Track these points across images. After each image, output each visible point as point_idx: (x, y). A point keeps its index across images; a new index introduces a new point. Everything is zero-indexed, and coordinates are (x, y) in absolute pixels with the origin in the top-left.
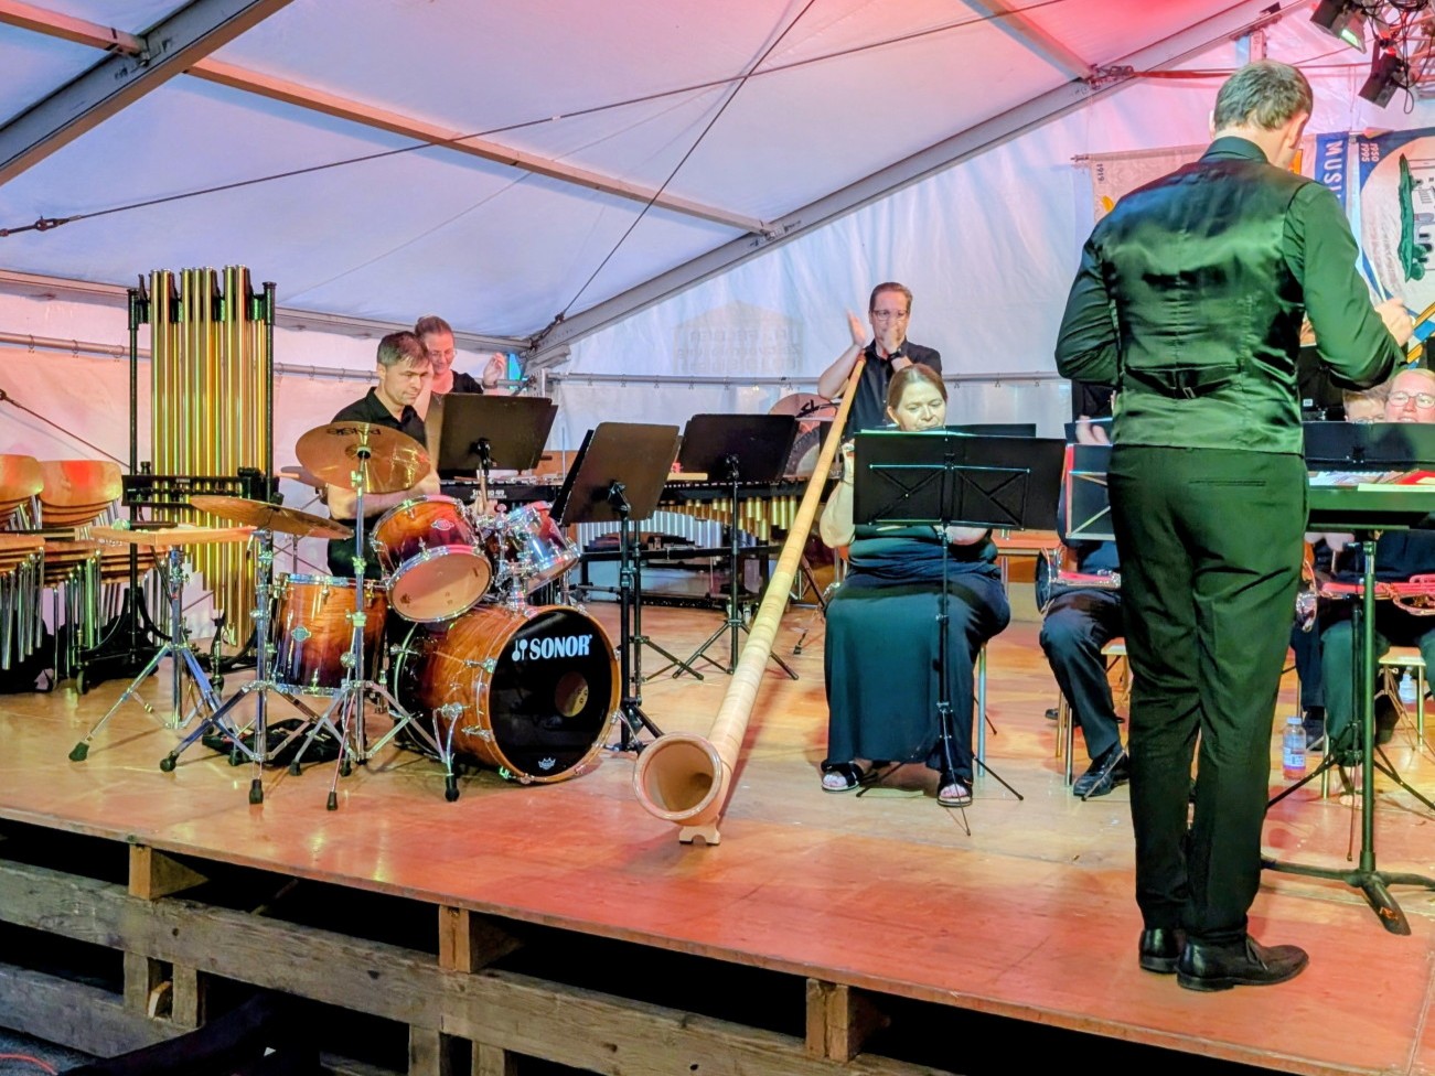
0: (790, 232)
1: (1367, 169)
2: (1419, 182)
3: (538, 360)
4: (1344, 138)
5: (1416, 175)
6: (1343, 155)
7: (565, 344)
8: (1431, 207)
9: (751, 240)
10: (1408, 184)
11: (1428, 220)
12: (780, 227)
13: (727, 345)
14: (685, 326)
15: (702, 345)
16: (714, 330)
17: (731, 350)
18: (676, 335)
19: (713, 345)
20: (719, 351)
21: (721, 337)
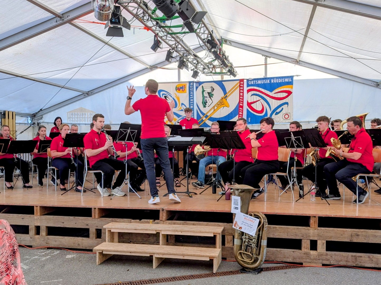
0: (92, 93)
1: (197, 88)
2: (205, 91)
3: (35, 119)
4: (193, 82)
5: (205, 89)
6: (193, 85)
7: (42, 115)
8: (207, 95)
9: (84, 95)
10: (203, 91)
11: (207, 97)
12: (90, 92)
13: (79, 116)
14: (70, 112)
15: (74, 116)
16: (76, 113)
17: (80, 118)
18: (68, 114)
19: (76, 116)
20: (77, 118)
21: (77, 114)
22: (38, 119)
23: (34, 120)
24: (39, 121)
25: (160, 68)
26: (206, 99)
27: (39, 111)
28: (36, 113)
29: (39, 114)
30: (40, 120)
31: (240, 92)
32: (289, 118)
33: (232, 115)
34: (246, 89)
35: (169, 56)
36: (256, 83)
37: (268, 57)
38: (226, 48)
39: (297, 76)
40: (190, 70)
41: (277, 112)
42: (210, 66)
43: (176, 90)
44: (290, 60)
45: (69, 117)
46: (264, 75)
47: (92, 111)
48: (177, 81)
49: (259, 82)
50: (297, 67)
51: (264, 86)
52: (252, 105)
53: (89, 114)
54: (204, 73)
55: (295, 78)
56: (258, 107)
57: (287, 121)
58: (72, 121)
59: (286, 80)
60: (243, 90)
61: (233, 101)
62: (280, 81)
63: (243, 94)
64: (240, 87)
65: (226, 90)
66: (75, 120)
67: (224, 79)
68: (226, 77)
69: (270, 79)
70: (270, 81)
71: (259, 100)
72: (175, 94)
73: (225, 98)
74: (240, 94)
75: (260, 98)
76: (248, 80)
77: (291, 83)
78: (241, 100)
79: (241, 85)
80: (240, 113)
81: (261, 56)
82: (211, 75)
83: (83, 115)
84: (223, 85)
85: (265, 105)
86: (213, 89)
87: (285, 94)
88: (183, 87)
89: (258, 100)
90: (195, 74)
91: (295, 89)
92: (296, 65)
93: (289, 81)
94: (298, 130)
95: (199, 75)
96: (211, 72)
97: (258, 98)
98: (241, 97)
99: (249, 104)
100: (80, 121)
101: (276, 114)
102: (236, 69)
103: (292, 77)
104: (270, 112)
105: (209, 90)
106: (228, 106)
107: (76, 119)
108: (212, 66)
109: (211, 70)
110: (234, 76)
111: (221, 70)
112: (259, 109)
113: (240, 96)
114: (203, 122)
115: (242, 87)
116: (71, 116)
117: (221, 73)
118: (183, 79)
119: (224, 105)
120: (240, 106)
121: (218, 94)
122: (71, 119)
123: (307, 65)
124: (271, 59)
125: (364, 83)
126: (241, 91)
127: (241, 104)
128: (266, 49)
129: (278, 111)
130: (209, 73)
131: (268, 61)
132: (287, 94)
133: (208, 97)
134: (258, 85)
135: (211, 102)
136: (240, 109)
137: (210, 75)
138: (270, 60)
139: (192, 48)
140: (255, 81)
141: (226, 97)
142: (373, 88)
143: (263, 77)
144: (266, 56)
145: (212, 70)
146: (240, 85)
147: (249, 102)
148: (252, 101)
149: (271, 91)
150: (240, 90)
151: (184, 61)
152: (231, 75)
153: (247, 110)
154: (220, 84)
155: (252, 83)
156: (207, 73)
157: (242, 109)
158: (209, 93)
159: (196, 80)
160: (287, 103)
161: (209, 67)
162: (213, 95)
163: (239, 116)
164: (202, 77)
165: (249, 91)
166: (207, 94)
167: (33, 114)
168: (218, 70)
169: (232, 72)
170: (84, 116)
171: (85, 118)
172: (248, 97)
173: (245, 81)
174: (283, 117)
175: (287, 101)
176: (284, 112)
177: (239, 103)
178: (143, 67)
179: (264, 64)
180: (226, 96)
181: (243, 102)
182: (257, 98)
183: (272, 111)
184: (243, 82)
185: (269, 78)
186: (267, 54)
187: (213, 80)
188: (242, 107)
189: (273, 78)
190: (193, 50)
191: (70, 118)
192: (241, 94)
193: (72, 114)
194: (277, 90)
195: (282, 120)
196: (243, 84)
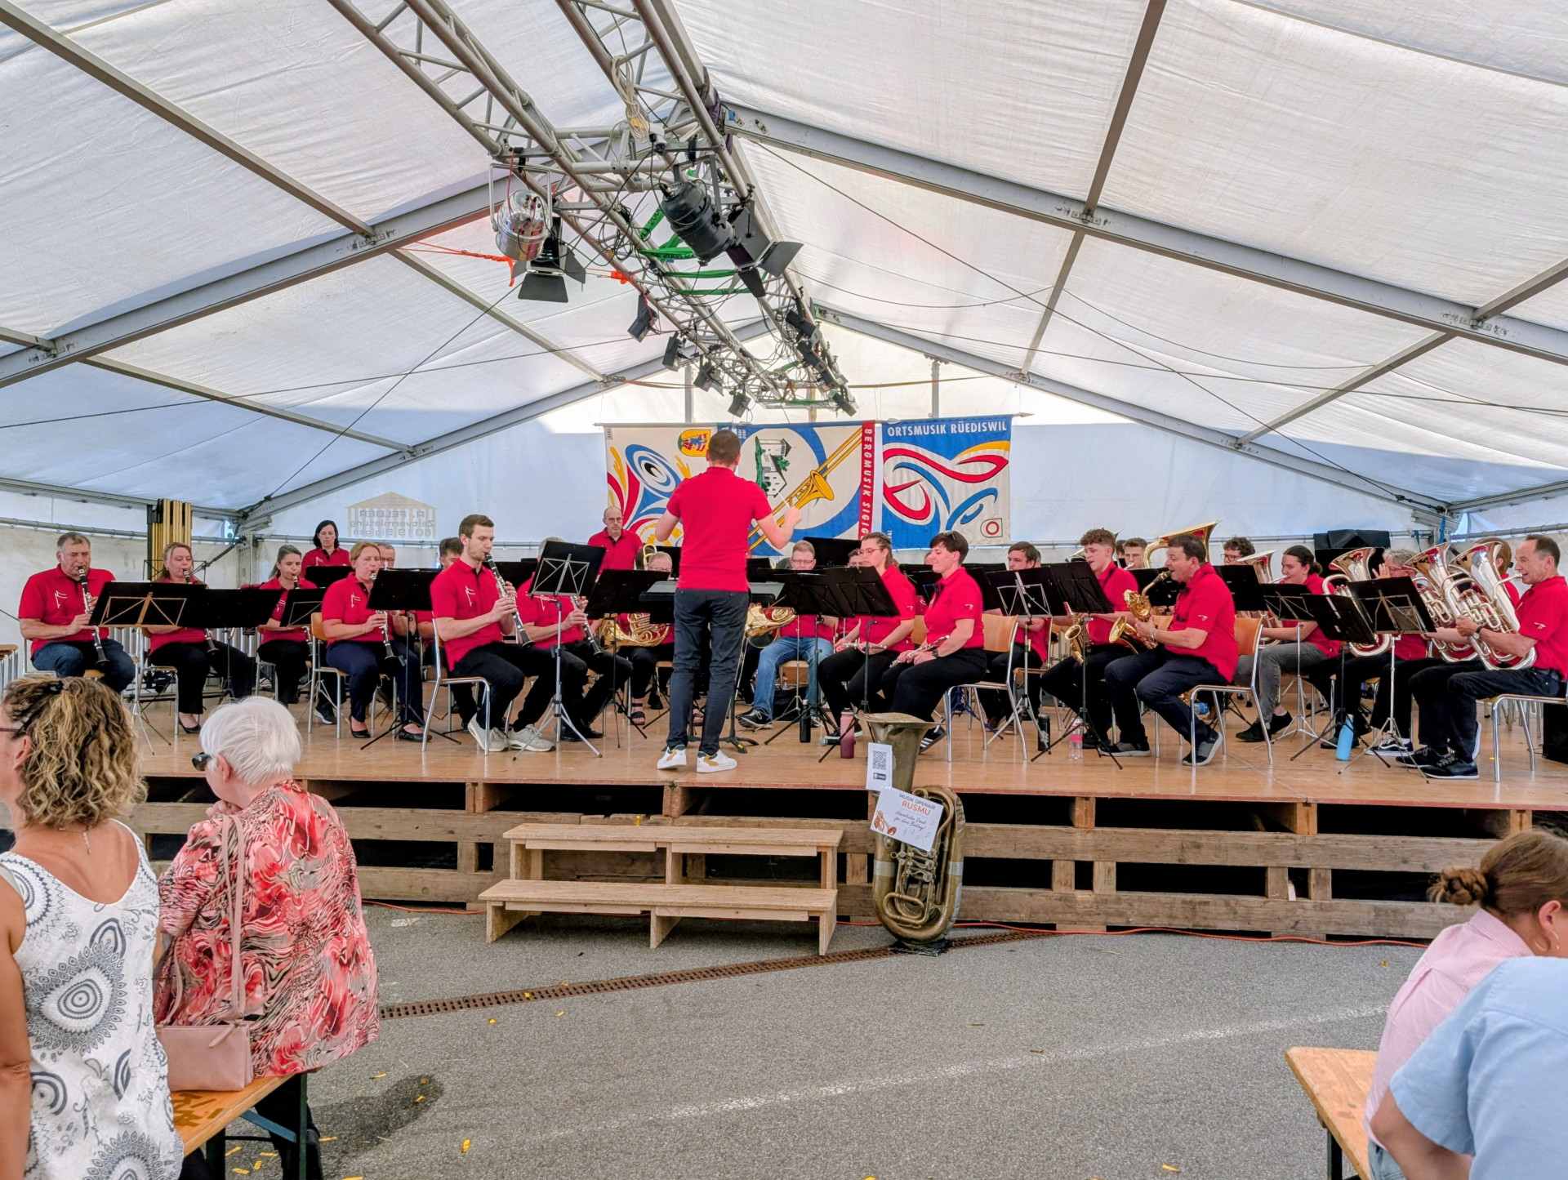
0: (428, 452)
2: (764, 451)
3: (247, 525)
7: (268, 515)
8: (769, 464)
9: (400, 455)
10: (760, 452)
11: (769, 470)
12: (420, 449)
13: (384, 519)
14: (356, 506)
15: (368, 519)
16: (376, 510)
17: (388, 523)
18: (349, 512)
19: (376, 519)
20: (380, 524)
21: (381, 514)
22: (257, 527)
23: (244, 528)
24: (259, 532)
25: (633, 382)
26: (766, 475)
27: (261, 503)
28: (252, 508)
29: (259, 512)
30: (262, 528)
31: (864, 458)
32: (999, 534)
33: (841, 522)
34: (880, 448)
35: (672, 355)
36: (907, 432)
37: (941, 360)
38: (830, 335)
39: (1022, 415)
40: (726, 392)
41: (965, 517)
42: (778, 381)
43: (680, 447)
44: (1003, 371)
45: (353, 519)
46: (930, 411)
47: (424, 505)
48: (682, 420)
49: (918, 431)
50: (1023, 389)
51: (931, 442)
52: (897, 495)
53: (415, 514)
54: (760, 400)
55: (1015, 422)
56: (913, 499)
57: (994, 541)
58: (364, 532)
59: (993, 427)
60: (872, 451)
61: (844, 482)
62: (975, 428)
63: (872, 464)
64: (864, 443)
65: (823, 452)
66: (372, 531)
67: (818, 420)
68: (824, 415)
69: (948, 422)
70: (948, 429)
71: (918, 482)
72: (679, 460)
73: (821, 473)
74: (863, 464)
75: (919, 477)
76: (885, 425)
77: (1003, 436)
78: (865, 480)
79: (867, 439)
80: (865, 517)
81: (922, 356)
82: (781, 407)
83: (396, 515)
84: (816, 436)
85: (935, 495)
86: (788, 448)
87: (988, 467)
88: (700, 438)
89: (913, 480)
90: (739, 404)
91: (1015, 452)
92: (1019, 386)
93: (999, 429)
94: (1030, 566)
95: (750, 406)
96: (782, 400)
97: (914, 476)
98: (867, 473)
99: (889, 493)
100: (387, 535)
101: (963, 522)
102: (853, 393)
103: (1007, 419)
104: (948, 517)
105: (776, 450)
106: (830, 497)
107: (376, 528)
108: (784, 382)
109: (781, 391)
110: (850, 410)
111: (810, 394)
112: (918, 506)
113: (864, 469)
114: (760, 541)
115: (868, 443)
116: (360, 519)
117: (809, 403)
118: (698, 418)
119: (818, 494)
120: (863, 499)
121: (802, 459)
122: (360, 528)
123: (1049, 386)
124: (951, 365)
125: (1201, 440)
126: (867, 455)
127: (867, 493)
128: (937, 339)
129: (969, 511)
130: (775, 401)
131: (940, 372)
132: (991, 467)
133: (773, 469)
134: (914, 440)
135: (782, 483)
136: (864, 504)
137: (777, 407)
138: (947, 370)
139: (730, 327)
140: (904, 428)
141: (823, 471)
142: (1226, 453)
143: (926, 417)
144: (937, 359)
145: (786, 393)
146: (863, 438)
147: (890, 485)
148: (898, 484)
149: (950, 457)
150: (864, 451)
151: (713, 368)
152: (840, 410)
153: (884, 507)
154: (807, 431)
155: (898, 433)
156: (769, 401)
157: (868, 505)
158: (775, 459)
159: (736, 420)
160: (993, 492)
161: (777, 386)
162: (786, 463)
163: (861, 527)
164: (756, 414)
165: (888, 455)
166: (771, 461)
167: (239, 512)
168: (801, 394)
169: (842, 402)
170: (399, 520)
171: (403, 524)
172: (886, 473)
173: (878, 426)
174: (984, 530)
175: (993, 486)
176: (985, 515)
177: (861, 488)
178: (582, 377)
179: (930, 379)
180: (825, 469)
181: (872, 485)
182: (908, 476)
183: (951, 512)
184: (873, 429)
185: (943, 421)
186: (939, 353)
187: (786, 422)
188: (869, 500)
189: (956, 421)
190: (733, 331)
191: (357, 523)
192: (868, 464)
193: (364, 514)
194: (965, 456)
195: (980, 537)
196: (872, 435)
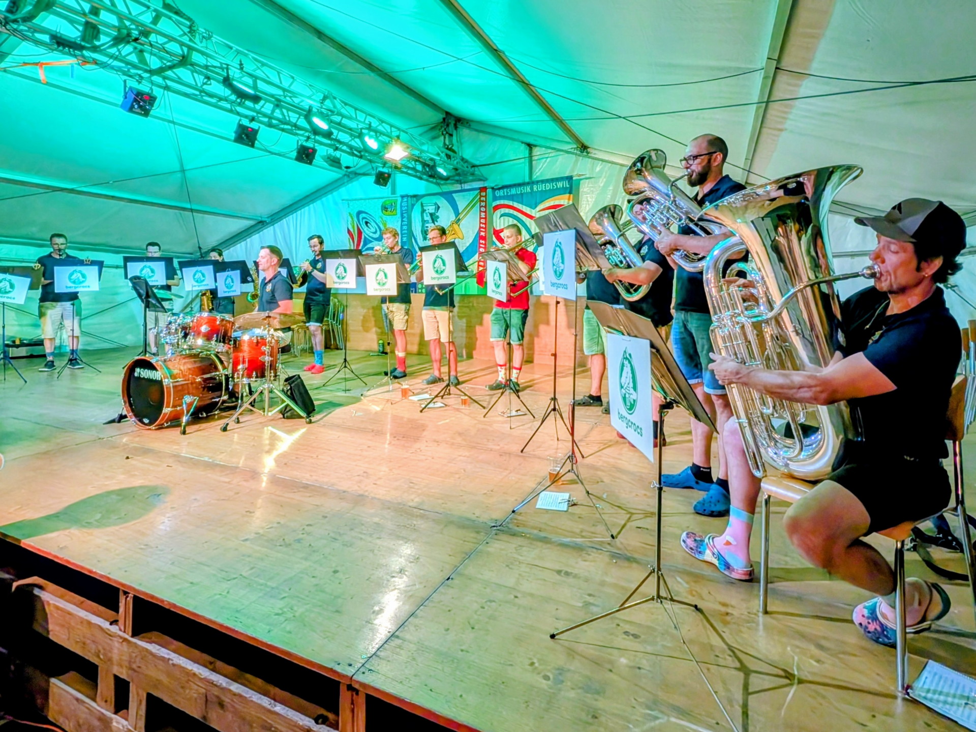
1: (413, 205)
4: (407, 196)
5: (425, 208)
6: (407, 201)
31: (481, 211)
36: (507, 193)
43: (382, 210)
46: (527, 176)
49: (513, 191)
51: (521, 198)
59: (560, 185)
60: (486, 207)
61: (470, 228)
62: (549, 186)
63: (486, 215)
65: (457, 208)
70: (532, 189)
72: (381, 218)
74: (480, 216)
76: (493, 188)
77: (567, 190)
78: (482, 225)
88: (392, 205)
93: (564, 186)
98: (483, 221)
103: (570, 178)
106: (461, 238)
115: (483, 201)
119: (454, 236)
120: (481, 237)
121: (446, 214)
124: (538, 149)
126: (483, 209)
127: (483, 234)
131: (533, 154)
136: (481, 241)
138: (537, 153)
140: (505, 190)
141: (458, 221)
146: (480, 198)
149: (533, 207)
150: (481, 207)
155: (502, 194)
157: (484, 242)
162: (438, 217)
165: (496, 208)
173: (489, 191)
177: (480, 231)
179: (527, 156)
184: (486, 192)
192: (483, 215)
194: (542, 205)
196: (485, 196)
